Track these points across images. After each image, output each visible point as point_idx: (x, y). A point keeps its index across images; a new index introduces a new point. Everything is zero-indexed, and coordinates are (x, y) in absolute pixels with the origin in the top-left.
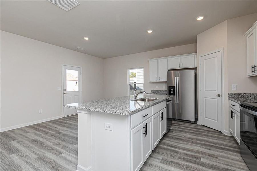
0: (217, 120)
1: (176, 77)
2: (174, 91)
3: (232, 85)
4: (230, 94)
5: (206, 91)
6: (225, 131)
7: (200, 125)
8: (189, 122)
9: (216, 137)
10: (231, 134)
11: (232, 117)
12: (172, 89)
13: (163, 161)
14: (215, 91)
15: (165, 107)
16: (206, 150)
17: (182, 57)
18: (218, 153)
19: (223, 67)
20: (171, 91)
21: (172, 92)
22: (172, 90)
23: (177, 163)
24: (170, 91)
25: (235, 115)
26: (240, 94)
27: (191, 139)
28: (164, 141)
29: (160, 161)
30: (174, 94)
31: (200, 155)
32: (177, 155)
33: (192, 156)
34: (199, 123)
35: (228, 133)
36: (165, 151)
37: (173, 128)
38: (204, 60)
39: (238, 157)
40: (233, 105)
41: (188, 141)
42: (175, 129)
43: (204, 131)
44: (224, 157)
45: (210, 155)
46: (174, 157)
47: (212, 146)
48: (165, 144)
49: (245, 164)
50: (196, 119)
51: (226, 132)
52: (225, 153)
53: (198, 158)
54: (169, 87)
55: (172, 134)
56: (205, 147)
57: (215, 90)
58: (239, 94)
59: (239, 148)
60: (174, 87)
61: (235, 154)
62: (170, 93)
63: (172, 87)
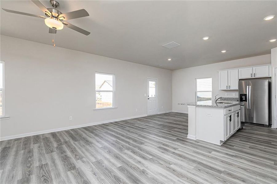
1: (248, 87)
2: (246, 98)
7: (274, 129)
8: (263, 125)
15: (240, 109)
17: (254, 68)
20: (242, 98)
21: (244, 99)
22: (244, 97)
30: (246, 100)
34: (274, 127)
37: (246, 128)
53: (269, 142)
54: (240, 94)
60: (246, 95)
62: (241, 100)
63: (243, 95)
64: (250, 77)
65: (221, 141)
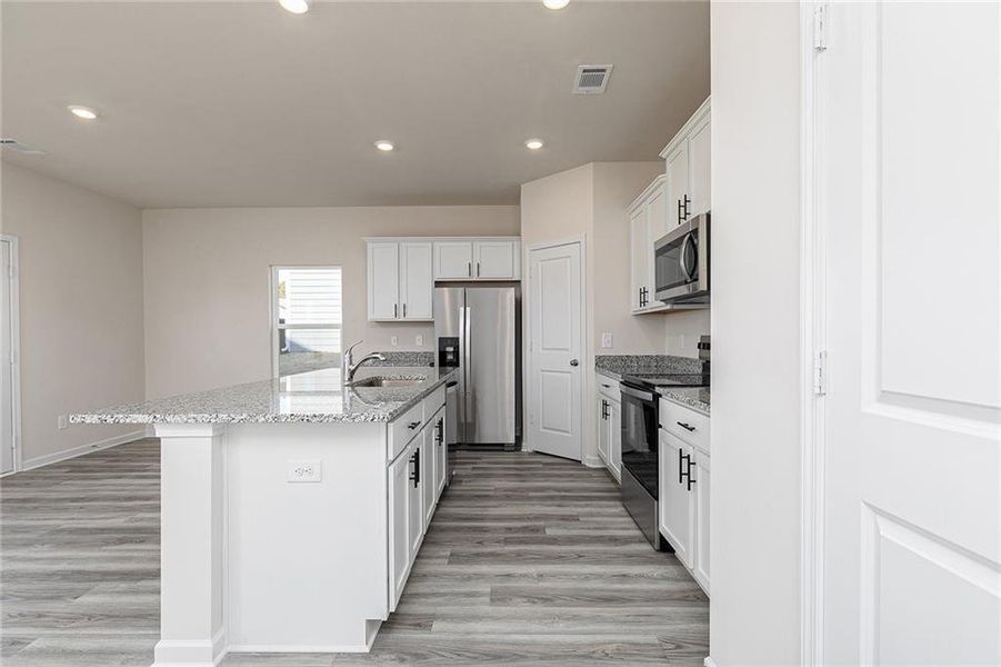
0: (570, 431)
1: (461, 309)
2: (456, 353)
3: (603, 334)
4: (599, 357)
5: (546, 352)
6: (586, 456)
7: (530, 454)
8: (500, 447)
9: (571, 475)
10: (602, 461)
11: (605, 414)
12: (451, 346)
13: (455, 558)
14: (567, 352)
15: (444, 404)
16: (553, 508)
17: (477, 245)
18: (579, 510)
19: (583, 286)
20: (446, 353)
21: (450, 357)
22: (451, 349)
23: (492, 554)
24: (443, 354)
25: (610, 410)
27: (515, 490)
28: (442, 511)
29: (446, 561)
30: (456, 364)
31: (542, 523)
32: (488, 535)
33: (524, 529)
34: (527, 447)
35: (595, 463)
36: (451, 536)
37: (460, 472)
38: (540, 263)
39: (618, 508)
40: (607, 386)
41: (508, 497)
42: (463, 472)
44: (592, 515)
45: (564, 518)
46: (480, 543)
47: (564, 497)
48: (446, 517)
49: (630, 519)
50: (519, 439)
51: (590, 461)
52: (591, 506)
53: (538, 531)
54: (440, 339)
55: (458, 488)
56: (550, 502)
57: (567, 350)
58: (615, 359)
59: (619, 490)
60: (457, 340)
61: (612, 503)
62: (443, 362)
63: (449, 342)
64: (464, 276)
65: (371, 623)
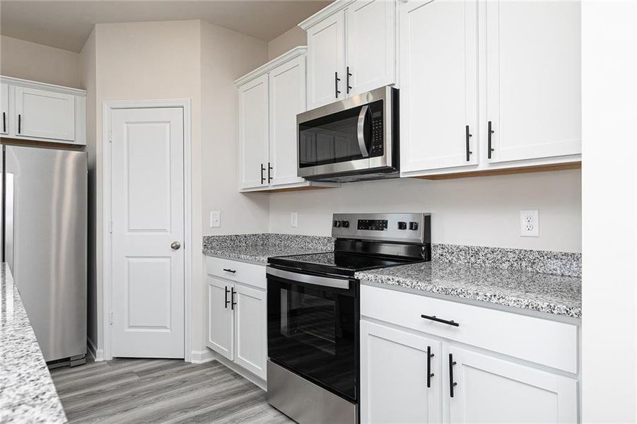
0: (168, 327)
3: (212, 212)
4: (209, 238)
5: (133, 233)
6: (193, 352)
14: (166, 233)
17: (19, 90)
19: (188, 157)
25: (237, 298)
26: (228, 236)
34: (103, 355)
35: (203, 357)
38: (125, 125)
40: (231, 270)
43: (137, 378)
51: (196, 357)
57: (165, 230)
58: (225, 239)
